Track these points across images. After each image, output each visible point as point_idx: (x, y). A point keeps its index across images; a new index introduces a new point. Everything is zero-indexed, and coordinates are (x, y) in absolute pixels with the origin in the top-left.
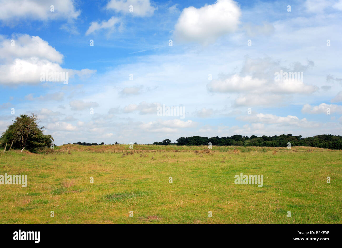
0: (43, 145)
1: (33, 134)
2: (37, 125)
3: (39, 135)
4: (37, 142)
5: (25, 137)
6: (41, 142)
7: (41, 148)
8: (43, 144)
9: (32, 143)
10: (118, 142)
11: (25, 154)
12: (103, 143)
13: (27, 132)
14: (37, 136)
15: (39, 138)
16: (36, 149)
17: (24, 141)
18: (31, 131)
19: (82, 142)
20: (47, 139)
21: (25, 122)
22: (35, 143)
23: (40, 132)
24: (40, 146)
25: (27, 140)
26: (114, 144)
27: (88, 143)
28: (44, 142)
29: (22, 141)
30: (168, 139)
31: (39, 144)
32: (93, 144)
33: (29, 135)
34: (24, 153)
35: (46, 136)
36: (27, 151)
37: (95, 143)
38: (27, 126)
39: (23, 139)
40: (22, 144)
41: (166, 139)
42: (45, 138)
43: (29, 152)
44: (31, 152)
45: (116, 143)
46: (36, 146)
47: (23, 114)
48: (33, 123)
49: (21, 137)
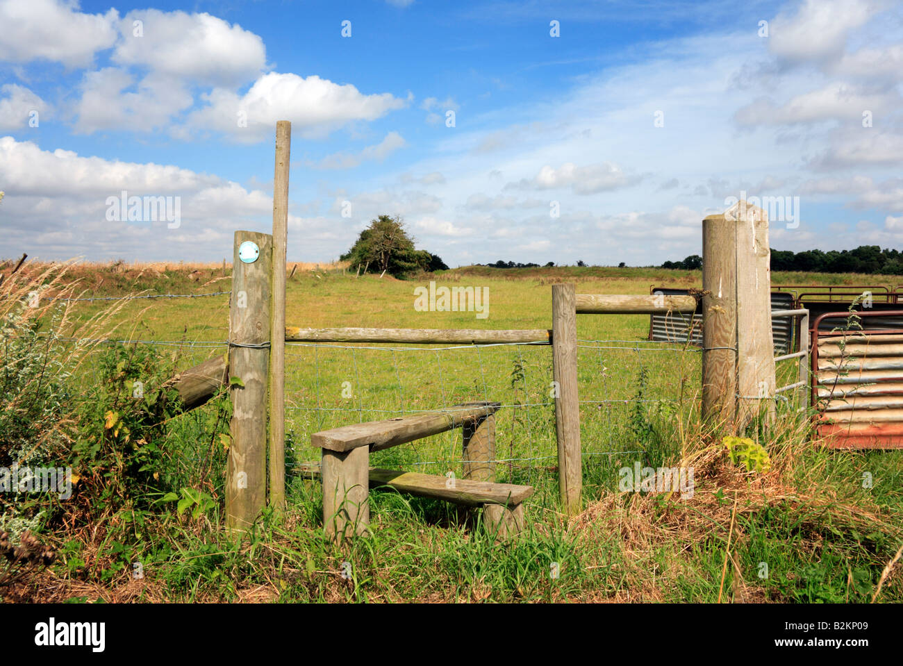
0: (415, 267)
1: (398, 248)
2: (405, 233)
3: (408, 250)
4: (405, 261)
5: (386, 253)
6: (411, 262)
7: (413, 272)
8: (414, 265)
9: (396, 264)
10: (585, 262)
11: (387, 280)
12: (551, 264)
13: (389, 247)
14: (404, 253)
15: (408, 256)
16: (404, 273)
17: (385, 261)
18: (395, 244)
19: (507, 262)
20: (420, 257)
21: (385, 230)
22: (402, 263)
23: (409, 244)
24: (410, 269)
25: (390, 258)
26: (576, 265)
27: (519, 264)
28: (415, 262)
29: (382, 261)
30: (696, 254)
31: (408, 265)
32: (530, 265)
33: (392, 251)
34: (385, 278)
35: (419, 251)
36: (390, 276)
37: (534, 263)
38: (389, 235)
39: (383, 257)
40: (381, 265)
41: (692, 255)
42: (417, 255)
43: (393, 278)
44: (396, 278)
45: (580, 264)
46: (403, 269)
47: (383, 214)
48: (398, 231)
49: (381, 254)
